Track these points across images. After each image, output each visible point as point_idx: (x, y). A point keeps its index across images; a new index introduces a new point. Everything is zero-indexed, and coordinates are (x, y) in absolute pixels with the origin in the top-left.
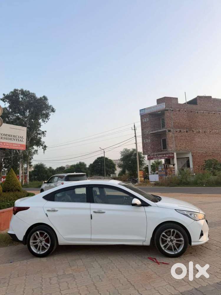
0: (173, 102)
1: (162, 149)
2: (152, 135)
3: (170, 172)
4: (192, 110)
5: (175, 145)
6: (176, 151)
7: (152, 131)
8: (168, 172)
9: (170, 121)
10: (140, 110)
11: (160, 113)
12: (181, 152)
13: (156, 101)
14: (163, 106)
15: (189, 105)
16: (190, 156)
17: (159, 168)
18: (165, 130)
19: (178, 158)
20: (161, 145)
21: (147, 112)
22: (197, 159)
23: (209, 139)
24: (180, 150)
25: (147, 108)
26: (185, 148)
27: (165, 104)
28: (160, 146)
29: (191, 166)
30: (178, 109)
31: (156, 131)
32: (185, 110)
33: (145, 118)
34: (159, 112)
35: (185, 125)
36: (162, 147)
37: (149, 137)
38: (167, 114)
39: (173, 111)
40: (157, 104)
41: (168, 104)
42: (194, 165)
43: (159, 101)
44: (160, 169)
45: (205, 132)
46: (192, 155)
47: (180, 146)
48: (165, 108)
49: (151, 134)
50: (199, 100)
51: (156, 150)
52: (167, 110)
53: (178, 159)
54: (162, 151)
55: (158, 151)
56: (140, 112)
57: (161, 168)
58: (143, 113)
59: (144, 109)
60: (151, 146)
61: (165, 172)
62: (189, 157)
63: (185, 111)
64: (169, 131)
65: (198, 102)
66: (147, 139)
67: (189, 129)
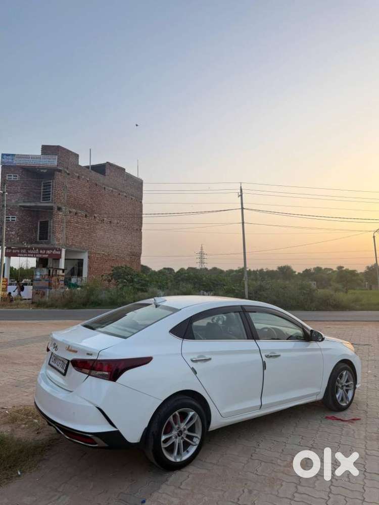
0: (71, 159)
1: (38, 240)
2: (23, 208)
3: (56, 282)
4: (98, 183)
5: (65, 236)
6: (66, 245)
7: (24, 202)
8: (53, 282)
9: (62, 191)
10: (3, 155)
11: (45, 171)
12: (73, 248)
13: (41, 147)
14: (52, 161)
15: (93, 173)
16: (85, 257)
17: (36, 275)
18: (53, 206)
19: (66, 258)
20: (36, 232)
21: (16, 162)
22: (94, 263)
23: (115, 234)
24: (71, 246)
25: (18, 155)
26: (81, 243)
27: (57, 158)
28: (34, 232)
29: (85, 274)
30: (78, 175)
31: (33, 204)
32: (88, 179)
33: (13, 172)
34: (43, 169)
35: (84, 205)
36: (38, 236)
37: (17, 213)
38: (59, 177)
39: (69, 174)
40: (42, 154)
41: (63, 161)
42: (89, 273)
43: (47, 150)
44: (38, 277)
45: (110, 222)
46: (89, 257)
47: (72, 239)
48: (58, 165)
49: (20, 206)
50: (110, 169)
51: (27, 239)
52: (60, 171)
53: (66, 261)
54: (37, 243)
55: (31, 242)
56: (2, 157)
57: (40, 275)
58: (8, 162)
59: (13, 155)
60: (19, 230)
61: (47, 283)
62: (82, 260)
63: (88, 181)
64: (59, 209)
65: (108, 171)
66: (11, 214)
67: (89, 212)
